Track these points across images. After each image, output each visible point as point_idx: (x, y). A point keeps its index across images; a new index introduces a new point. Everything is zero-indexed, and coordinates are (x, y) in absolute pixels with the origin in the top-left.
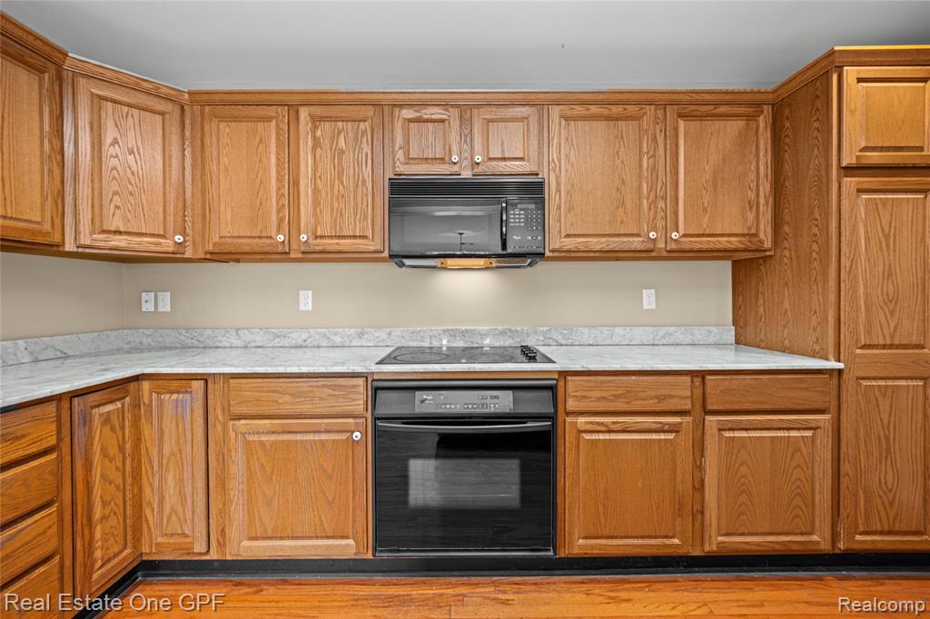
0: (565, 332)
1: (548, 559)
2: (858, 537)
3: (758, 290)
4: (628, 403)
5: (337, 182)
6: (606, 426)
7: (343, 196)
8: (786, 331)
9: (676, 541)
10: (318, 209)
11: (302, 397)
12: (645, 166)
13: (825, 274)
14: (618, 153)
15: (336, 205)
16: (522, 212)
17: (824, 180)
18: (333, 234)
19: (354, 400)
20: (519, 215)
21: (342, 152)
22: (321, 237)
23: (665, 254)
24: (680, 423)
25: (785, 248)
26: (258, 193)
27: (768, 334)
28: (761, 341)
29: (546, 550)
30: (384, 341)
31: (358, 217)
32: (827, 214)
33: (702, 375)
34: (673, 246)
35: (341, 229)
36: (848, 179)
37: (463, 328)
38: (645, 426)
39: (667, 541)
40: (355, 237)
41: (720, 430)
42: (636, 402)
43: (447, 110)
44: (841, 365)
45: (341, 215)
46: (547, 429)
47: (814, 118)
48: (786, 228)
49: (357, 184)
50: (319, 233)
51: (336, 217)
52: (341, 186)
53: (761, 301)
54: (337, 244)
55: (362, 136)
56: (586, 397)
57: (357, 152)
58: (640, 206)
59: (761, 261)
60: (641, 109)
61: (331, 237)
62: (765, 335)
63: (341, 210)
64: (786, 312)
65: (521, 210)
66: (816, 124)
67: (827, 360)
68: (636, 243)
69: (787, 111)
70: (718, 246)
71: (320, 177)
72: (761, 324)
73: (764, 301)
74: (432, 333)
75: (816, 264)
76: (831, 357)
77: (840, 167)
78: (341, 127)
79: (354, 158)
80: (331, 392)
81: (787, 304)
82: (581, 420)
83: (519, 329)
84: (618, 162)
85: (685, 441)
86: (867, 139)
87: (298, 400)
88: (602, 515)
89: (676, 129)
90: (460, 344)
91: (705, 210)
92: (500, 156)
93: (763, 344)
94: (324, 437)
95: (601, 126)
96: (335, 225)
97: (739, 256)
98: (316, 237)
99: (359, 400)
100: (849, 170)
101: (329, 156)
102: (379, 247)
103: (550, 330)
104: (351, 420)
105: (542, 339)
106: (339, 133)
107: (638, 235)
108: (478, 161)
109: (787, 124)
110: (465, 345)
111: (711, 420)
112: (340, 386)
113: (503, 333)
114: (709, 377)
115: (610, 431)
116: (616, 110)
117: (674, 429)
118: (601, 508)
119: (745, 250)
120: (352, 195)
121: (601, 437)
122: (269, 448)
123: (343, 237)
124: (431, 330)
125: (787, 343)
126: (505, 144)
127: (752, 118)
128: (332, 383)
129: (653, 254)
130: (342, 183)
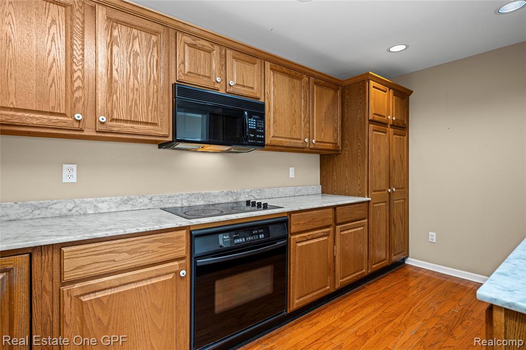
0: (258, 191)
1: (284, 316)
2: (373, 267)
3: (333, 168)
4: (313, 224)
5: (132, 76)
6: (306, 238)
7: (137, 90)
8: (347, 186)
9: (328, 287)
10: (115, 96)
11: (137, 253)
12: (303, 104)
13: (363, 162)
14: (293, 95)
15: (131, 96)
16: (254, 120)
17: (363, 124)
18: (129, 119)
19: (178, 247)
20: (253, 121)
21: (136, 54)
22: (117, 120)
23: (309, 150)
24: (329, 231)
25: (346, 150)
26: (50, 70)
27: (338, 188)
28: (335, 191)
29: (282, 313)
30: (146, 205)
31: (150, 108)
32: (364, 138)
33: (335, 208)
34: (312, 146)
35: (136, 115)
36: (371, 125)
37: (203, 192)
38: (319, 235)
39: (326, 289)
40: (147, 123)
41: (341, 231)
42: (317, 223)
43: (213, 46)
44: (370, 199)
45: (136, 104)
46: (285, 244)
47: (359, 97)
48: (347, 142)
49: (150, 82)
50: (115, 117)
51: (131, 106)
52: (136, 81)
53: (335, 174)
54: (131, 127)
55: (154, 46)
56: (299, 224)
57: (149, 56)
58: (301, 125)
59: (335, 155)
60: (302, 75)
61: (126, 121)
62: (337, 189)
63: (136, 100)
64: (347, 178)
65: (254, 119)
66: (360, 100)
67: (364, 197)
68: (299, 143)
69: (347, 92)
70: (326, 148)
71: (117, 70)
72: (335, 183)
73: (336, 173)
74: (183, 197)
75: (359, 158)
76: (366, 196)
77: (369, 120)
78: (136, 34)
79: (147, 61)
80: (161, 244)
81: (347, 175)
82: (297, 236)
83: (236, 191)
84: (293, 100)
85: (330, 239)
86: (375, 110)
87: (133, 256)
88: (304, 285)
89: (313, 89)
90: (201, 202)
91: (322, 130)
92: (242, 84)
93: (335, 193)
94: (154, 281)
95: (287, 79)
96: (131, 111)
97: (324, 152)
98: (113, 120)
99: (182, 246)
100: (372, 121)
101: (125, 55)
102: (165, 133)
103: (251, 191)
104: (176, 263)
105: (247, 196)
106: (134, 38)
107: (300, 140)
108: (231, 84)
109: (347, 97)
110: (205, 203)
111: (338, 227)
112: (169, 239)
113: (227, 194)
114: (338, 208)
115: (308, 240)
116: (293, 72)
117: (327, 234)
118: (304, 280)
119: (334, 150)
120: (145, 89)
121: (304, 243)
122: (105, 302)
123: (137, 122)
124: (182, 195)
125: (347, 191)
126: (245, 77)
127: (336, 90)
128: (162, 237)
129: (305, 150)
130: (137, 79)
